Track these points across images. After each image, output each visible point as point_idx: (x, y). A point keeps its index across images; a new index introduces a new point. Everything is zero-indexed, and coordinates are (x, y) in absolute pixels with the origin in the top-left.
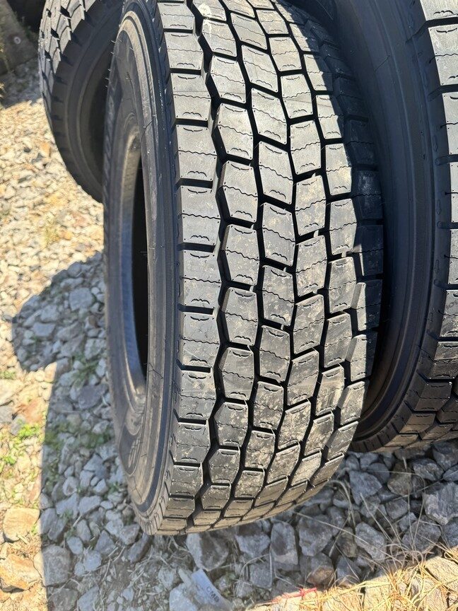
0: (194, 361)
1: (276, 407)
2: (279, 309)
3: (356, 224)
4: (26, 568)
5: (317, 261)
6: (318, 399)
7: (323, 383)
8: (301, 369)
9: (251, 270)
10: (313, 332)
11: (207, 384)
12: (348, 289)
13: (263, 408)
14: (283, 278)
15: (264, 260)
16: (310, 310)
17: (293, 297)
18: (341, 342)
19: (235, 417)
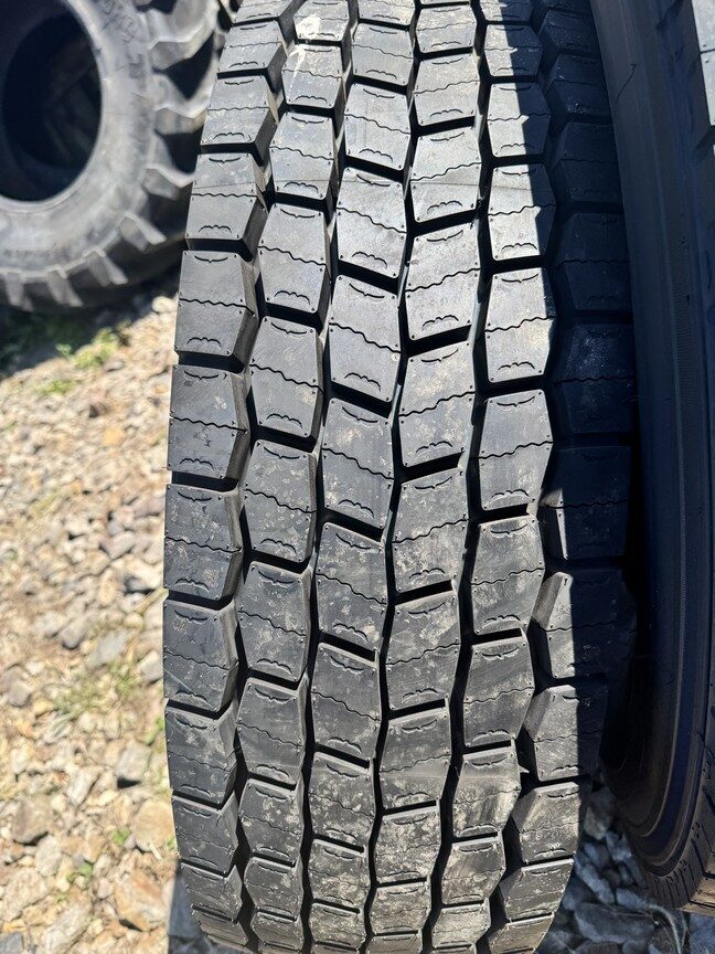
0: (182, 695)
1: (358, 807)
2: (353, 614)
3: (550, 446)
4: (150, 898)
5: (444, 521)
6: (455, 806)
7: (463, 777)
8: (408, 743)
9: (292, 531)
10: (433, 670)
11: (210, 740)
12: (521, 585)
13: (328, 803)
14: (362, 553)
15: (322, 514)
16: (425, 621)
17: (385, 593)
18: (506, 698)
19: (272, 811)
